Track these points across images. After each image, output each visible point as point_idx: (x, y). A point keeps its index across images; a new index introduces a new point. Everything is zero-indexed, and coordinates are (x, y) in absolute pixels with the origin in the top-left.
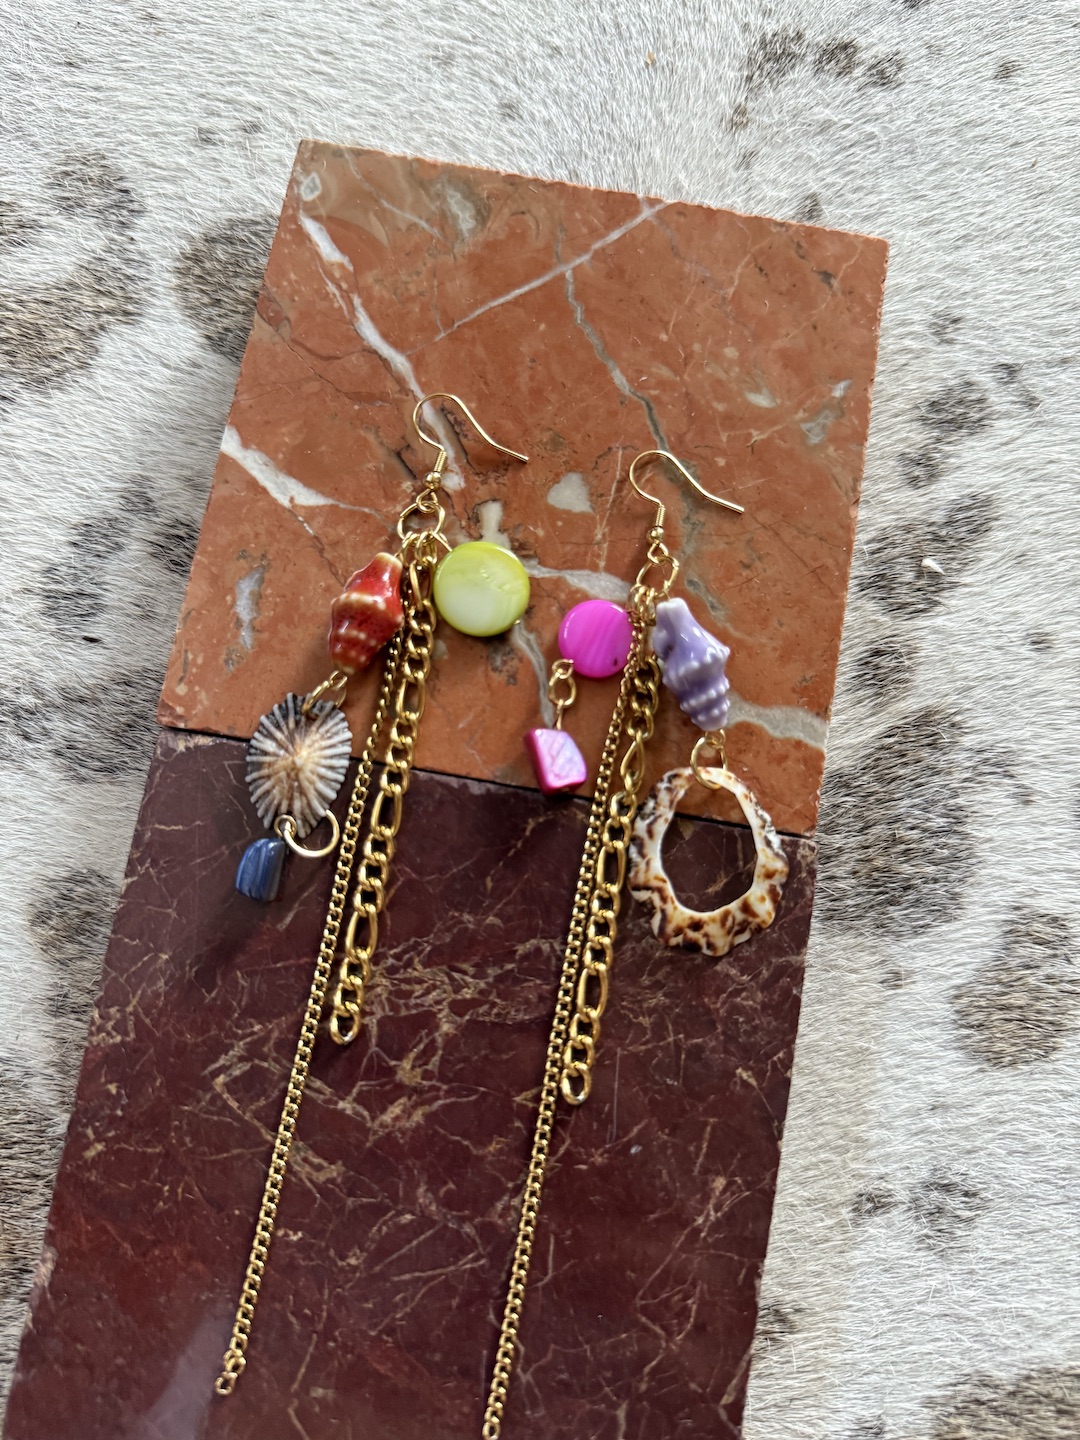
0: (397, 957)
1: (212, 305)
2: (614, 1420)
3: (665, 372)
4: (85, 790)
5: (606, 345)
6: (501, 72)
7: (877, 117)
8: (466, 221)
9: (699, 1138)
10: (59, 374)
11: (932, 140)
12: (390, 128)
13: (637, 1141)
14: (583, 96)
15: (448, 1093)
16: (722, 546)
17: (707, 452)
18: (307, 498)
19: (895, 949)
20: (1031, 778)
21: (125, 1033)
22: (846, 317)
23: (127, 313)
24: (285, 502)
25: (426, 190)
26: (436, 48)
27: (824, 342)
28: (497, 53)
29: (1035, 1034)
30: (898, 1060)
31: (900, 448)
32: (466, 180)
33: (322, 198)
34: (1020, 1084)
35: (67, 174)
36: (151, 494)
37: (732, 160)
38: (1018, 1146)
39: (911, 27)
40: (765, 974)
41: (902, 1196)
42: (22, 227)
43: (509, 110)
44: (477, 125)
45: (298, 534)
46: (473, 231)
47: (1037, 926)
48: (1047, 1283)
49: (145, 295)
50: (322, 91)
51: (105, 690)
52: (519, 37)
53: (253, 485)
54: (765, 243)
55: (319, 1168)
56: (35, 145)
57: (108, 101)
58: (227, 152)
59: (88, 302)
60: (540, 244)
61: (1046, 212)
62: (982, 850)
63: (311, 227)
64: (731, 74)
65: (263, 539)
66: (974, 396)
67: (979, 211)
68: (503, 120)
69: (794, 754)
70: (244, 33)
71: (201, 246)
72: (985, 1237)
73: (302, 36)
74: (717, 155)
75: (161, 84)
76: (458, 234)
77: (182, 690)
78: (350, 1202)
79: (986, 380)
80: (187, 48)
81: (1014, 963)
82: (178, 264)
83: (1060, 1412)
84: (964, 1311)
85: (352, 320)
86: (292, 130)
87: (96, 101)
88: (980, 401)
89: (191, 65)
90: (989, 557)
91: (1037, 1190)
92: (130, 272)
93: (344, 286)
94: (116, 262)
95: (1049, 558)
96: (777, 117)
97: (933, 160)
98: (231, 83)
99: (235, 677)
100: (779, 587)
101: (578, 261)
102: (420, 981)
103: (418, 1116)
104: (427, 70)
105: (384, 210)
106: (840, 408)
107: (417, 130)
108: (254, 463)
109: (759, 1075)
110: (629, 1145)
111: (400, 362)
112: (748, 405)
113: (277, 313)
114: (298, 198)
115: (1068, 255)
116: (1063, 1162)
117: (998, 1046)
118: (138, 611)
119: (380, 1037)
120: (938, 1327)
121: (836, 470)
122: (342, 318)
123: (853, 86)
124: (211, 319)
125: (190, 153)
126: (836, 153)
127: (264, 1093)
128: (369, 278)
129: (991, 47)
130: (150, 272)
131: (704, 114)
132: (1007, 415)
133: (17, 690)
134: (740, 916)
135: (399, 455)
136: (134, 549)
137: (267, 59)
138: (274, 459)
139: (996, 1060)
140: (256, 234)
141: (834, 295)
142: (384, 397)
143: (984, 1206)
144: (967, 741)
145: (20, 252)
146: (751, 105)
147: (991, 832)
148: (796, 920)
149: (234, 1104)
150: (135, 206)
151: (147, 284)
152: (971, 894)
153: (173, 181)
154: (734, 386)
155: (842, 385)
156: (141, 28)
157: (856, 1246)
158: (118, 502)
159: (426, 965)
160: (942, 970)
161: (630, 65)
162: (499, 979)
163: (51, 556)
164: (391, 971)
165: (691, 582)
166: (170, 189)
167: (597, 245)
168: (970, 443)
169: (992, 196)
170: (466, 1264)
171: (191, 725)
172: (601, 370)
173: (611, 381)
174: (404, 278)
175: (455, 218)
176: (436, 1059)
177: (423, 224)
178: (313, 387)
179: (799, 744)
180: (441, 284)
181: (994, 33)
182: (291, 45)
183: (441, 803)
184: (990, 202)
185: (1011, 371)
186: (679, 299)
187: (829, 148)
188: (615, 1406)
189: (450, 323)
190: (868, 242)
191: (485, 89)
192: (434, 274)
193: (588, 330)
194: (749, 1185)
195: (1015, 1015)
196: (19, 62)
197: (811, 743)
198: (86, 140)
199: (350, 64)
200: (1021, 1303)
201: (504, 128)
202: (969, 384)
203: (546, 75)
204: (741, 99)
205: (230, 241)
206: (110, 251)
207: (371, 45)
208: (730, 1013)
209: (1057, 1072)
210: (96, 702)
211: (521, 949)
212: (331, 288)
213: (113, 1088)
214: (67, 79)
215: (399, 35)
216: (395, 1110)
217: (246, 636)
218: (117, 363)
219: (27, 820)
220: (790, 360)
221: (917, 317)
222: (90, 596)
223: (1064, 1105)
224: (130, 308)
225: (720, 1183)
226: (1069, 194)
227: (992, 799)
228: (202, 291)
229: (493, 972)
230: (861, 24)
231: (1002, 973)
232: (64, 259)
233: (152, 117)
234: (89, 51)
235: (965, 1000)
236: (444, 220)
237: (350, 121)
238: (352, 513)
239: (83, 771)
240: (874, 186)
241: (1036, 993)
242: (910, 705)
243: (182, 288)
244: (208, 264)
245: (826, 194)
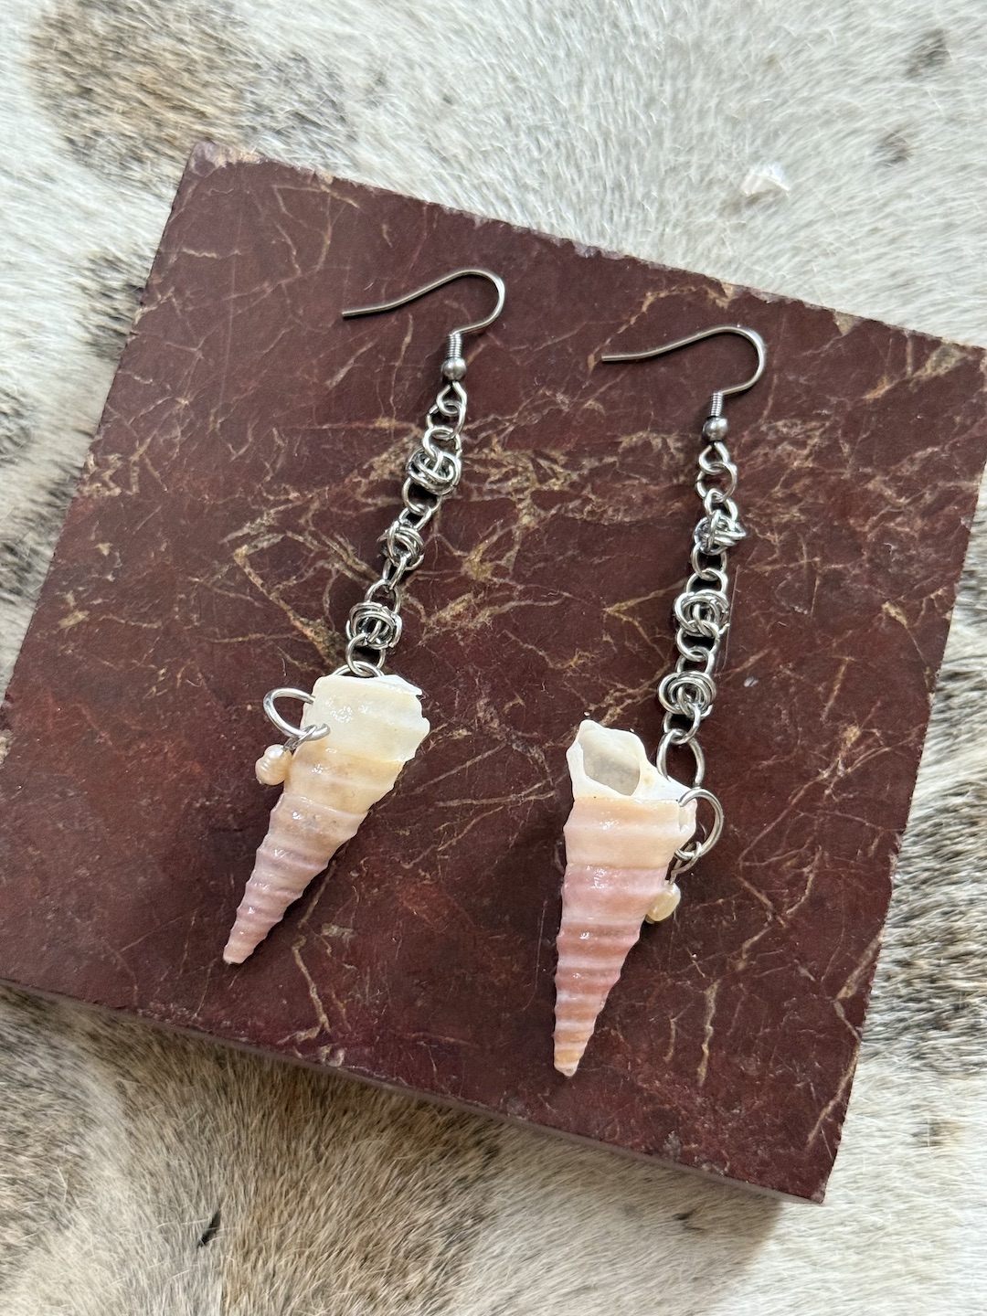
1: (80, 95)
19: (934, 1092)
30: (928, 1248)
71: (71, 10)
82: (37, 32)
124: (76, 116)
228: (67, 74)
243: (38, 67)
244: (78, 37)
245: (955, 32)
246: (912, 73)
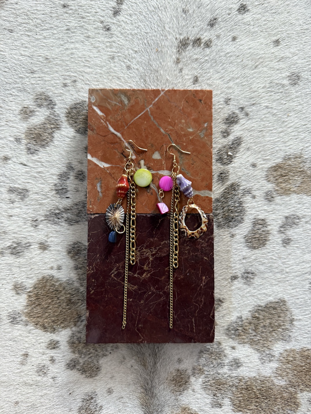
0: (140, 248)
1: (75, 123)
2: (192, 322)
3: (171, 128)
4: (73, 227)
5: (158, 124)
6: (125, 59)
7: (207, 55)
8: (126, 102)
9: (199, 270)
10: (47, 143)
11: (220, 58)
12: (104, 76)
13: (188, 272)
14: (144, 61)
15: (153, 270)
16: (187, 161)
17: (181, 143)
18: (106, 165)
19: (232, 230)
20: (255, 193)
21: (94, 270)
22: (205, 109)
23: (58, 128)
24: (102, 167)
25: (117, 96)
26: (110, 55)
27: (202, 115)
28: (124, 54)
29: (261, 242)
30: (235, 251)
31: (221, 130)
32: (124, 92)
33: (96, 101)
34: (260, 252)
35: (37, 99)
36: (73, 166)
37: (178, 71)
38: (261, 263)
39: (212, 32)
40: (207, 240)
41: (240, 275)
42: (31, 112)
43: (129, 67)
44: (122, 72)
45: (106, 173)
46: (128, 104)
47: (259, 221)
48: (269, 287)
49: (60, 123)
50: (88, 70)
51: (72, 207)
52: (128, 50)
53: (95, 164)
54: (187, 96)
55: (133, 287)
56: (29, 93)
57: (42, 80)
58: (71, 88)
59: (49, 126)
60: (142, 104)
61: (246, 71)
62: (247, 209)
63: (95, 108)
64: (175, 51)
65: (100, 175)
66: (235, 116)
67: (231, 73)
68: (128, 70)
69: (207, 199)
70: (68, 59)
71: (70, 110)
72: (257, 281)
73: (81, 58)
74: (175, 70)
75: (53, 74)
76: (125, 105)
77: (91, 206)
78: (139, 292)
79: (237, 111)
80: (57, 65)
81: (255, 229)
82: (66, 115)
83: (274, 309)
84: (254, 294)
85: (108, 128)
86: (83, 80)
87: (40, 80)
88: (237, 116)
89: (58, 69)
90: (242, 150)
91: (265, 271)
92: (56, 118)
93: (105, 120)
94: (53, 117)
95: (254, 148)
96: (186, 59)
97: (220, 63)
98: (68, 72)
99: (100, 202)
100: (199, 167)
101: (150, 107)
102: (145, 252)
103: (149, 275)
104: (109, 61)
105: (109, 102)
106: (206, 129)
107: (110, 76)
108: (95, 160)
109: (208, 258)
110: (187, 274)
111: (119, 134)
112: (188, 132)
113: (92, 128)
114: (91, 102)
115: (252, 80)
116: (269, 265)
117: (254, 245)
118: (76, 190)
119: (140, 263)
120: (250, 298)
121: (207, 142)
122: (106, 127)
123: (201, 49)
124: (76, 126)
125: (63, 89)
126: (200, 65)
127: (121, 276)
128: (109, 118)
129: (230, 33)
130: (60, 118)
131: (170, 61)
132: (242, 118)
133: (55, 210)
134: (200, 231)
135: (122, 154)
136: (72, 178)
137: (74, 65)
138: (98, 159)
139: (254, 248)
140: (81, 106)
141: (202, 104)
142: (117, 142)
143: (256, 275)
144: (241, 188)
145: (33, 118)
146: (180, 57)
147: (248, 205)
148: (211, 229)
149: (116, 279)
150: (54, 103)
151: (60, 121)
152: (245, 218)
153: (60, 96)
154: (185, 128)
155: (206, 124)
156: (45, 62)
157: (232, 286)
158: (66, 169)
159: (145, 249)
160: (241, 233)
161: (152, 52)
162: (159, 249)
163: (55, 182)
164: (139, 251)
165: (182, 169)
166: (60, 98)
167: (153, 102)
168: (235, 126)
169: (234, 69)
170: (162, 299)
171: (94, 213)
172: (158, 129)
173: (161, 131)
174: (116, 116)
175: (124, 101)
176: (150, 265)
177: (117, 104)
178: (103, 143)
179: (207, 197)
180: (124, 116)
181: (230, 30)
182: (79, 60)
183: (143, 219)
184: (234, 71)
185: (242, 109)
186: (171, 111)
187: (198, 64)
188: (192, 319)
189: (127, 125)
190: (208, 91)
191: (122, 63)
192: (122, 114)
193: (154, 121)
194: (209, 277)
195: (257, 239)
196: (21, 74)
197: (209, 196)
198: (40, 90)
199: (92, 62)
200: (265, 291)
201: (128, 72)
202: (234, 113)
203: (135, 58)
204: (178, 56)
205: (75, 108)
206: (51, 114)
207: (96, 57)
208: (201, 248)
209: (267, 248)
210: (71, 209)
211: (162, 243)
212: (102, 121)
213: (93, 280)
214: (32, 76)
215: (102, 54)
216: (145, 275)
217: (100, 194)
218: (58, 139)
219: (63, 234)
220: (196, 121)
221: (221, 100)
222: (65, 189)
223: (268, 254)
224: (58, 126)
225: (204, 278)
226: (250, 66)
227: (248, 198)
228: (72, 120)
229: (158, 248)
230: (201, 33)
231: (253, 232)
232: (41, 118)
233: (52, 82)
234: (35, 69)
235: (247, 238)
236: (122, 102)
237: (96, 76)
238: (115, 167)
239: (72, 223)
240: (209, 72)
241: (261, 234)
242: (229, 183)
243: (68, 120)
244: (72, 114)
245: (199, 75)
246: (194, 84)
